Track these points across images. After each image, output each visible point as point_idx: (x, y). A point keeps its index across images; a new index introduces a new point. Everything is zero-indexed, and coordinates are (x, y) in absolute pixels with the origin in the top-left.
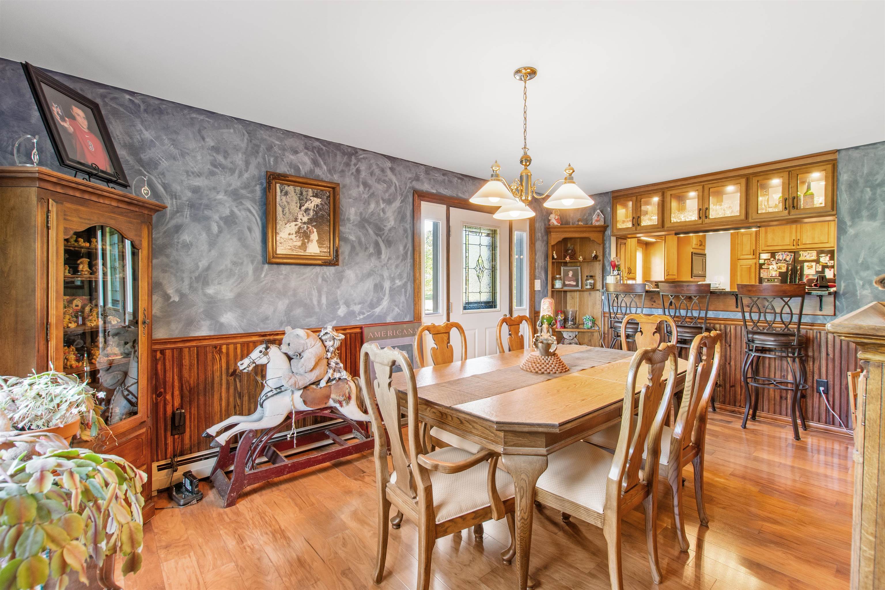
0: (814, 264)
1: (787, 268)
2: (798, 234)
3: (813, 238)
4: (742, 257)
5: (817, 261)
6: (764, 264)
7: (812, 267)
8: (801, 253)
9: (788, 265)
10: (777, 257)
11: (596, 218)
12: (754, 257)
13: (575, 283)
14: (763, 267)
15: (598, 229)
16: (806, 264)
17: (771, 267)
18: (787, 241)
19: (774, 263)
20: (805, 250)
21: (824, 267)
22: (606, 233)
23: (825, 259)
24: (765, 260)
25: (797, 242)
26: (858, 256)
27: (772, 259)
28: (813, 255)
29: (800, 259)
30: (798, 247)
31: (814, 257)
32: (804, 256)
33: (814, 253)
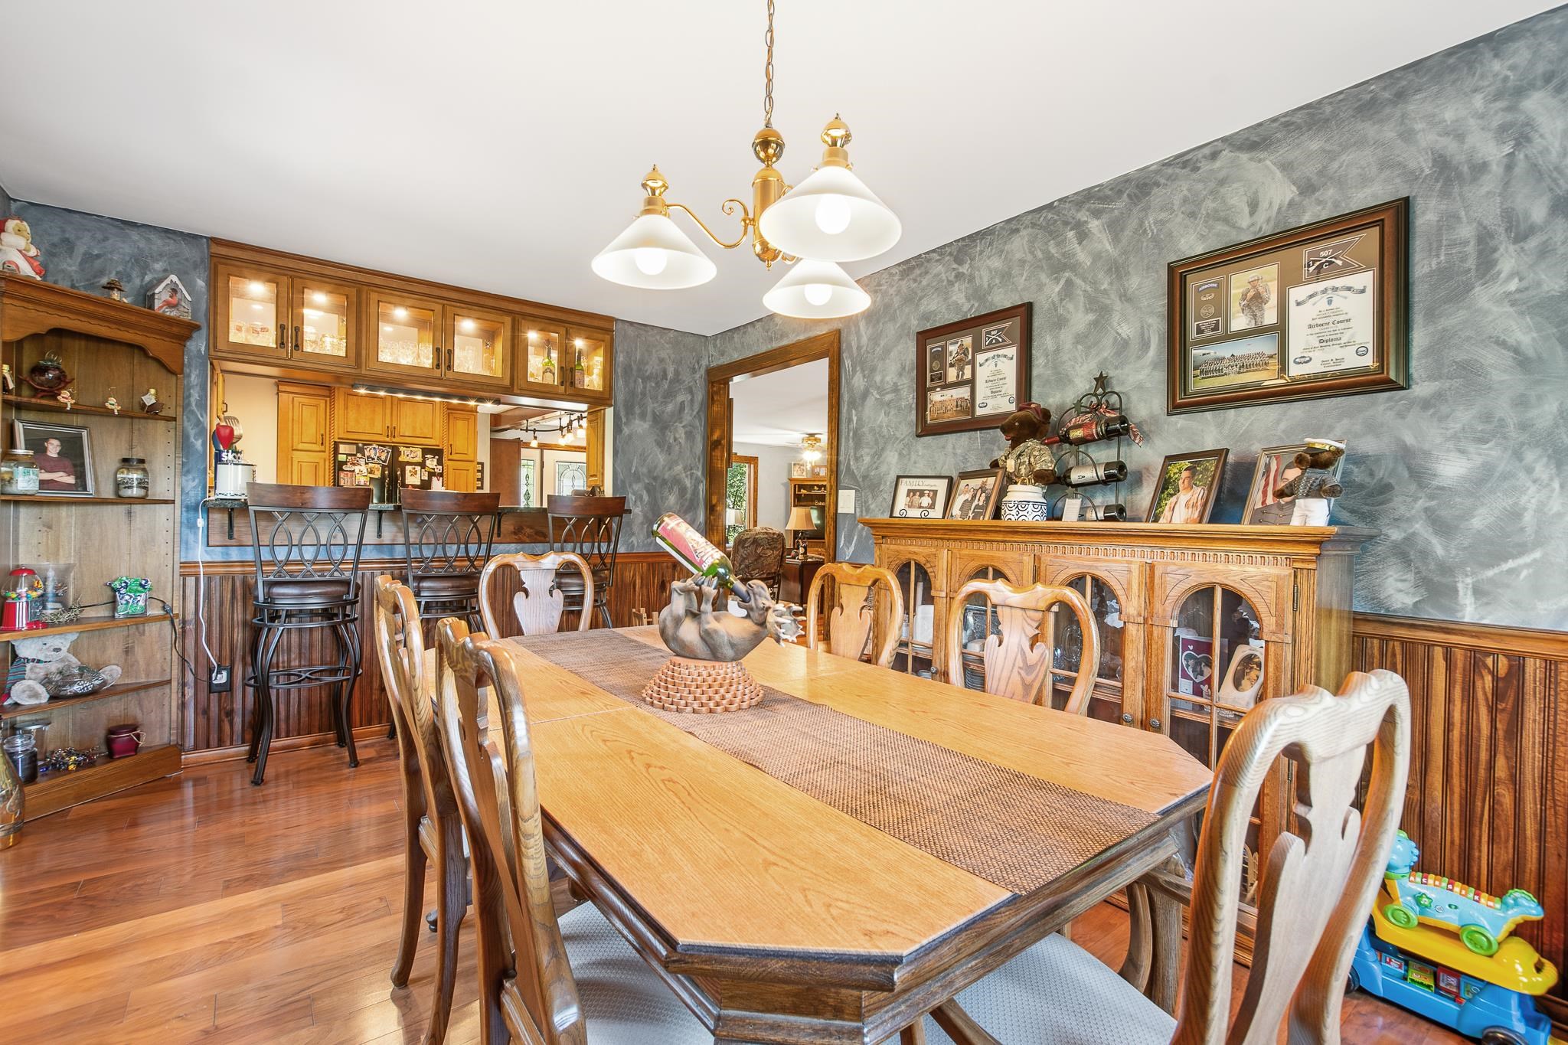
0: (418, 468)
1: (383, 473)
2: (394, 418)
3: (414, 428)
4: (301, 446)
5: (423, 465)
6: (345, 463)
7: (416, 473)
8: (402, 449)
9: (383, 467)
10: (367, 454)
11: (166, 296)
12: (322, 448)
13: (71, 480)
14: (344, 467)
15: (175, 330)
16: (408, 468)
17: (357, 469)
18: (379, 427)
19: (362, 462)
20: (407, 445)
21: (432, 474)
22: (191, 345)
23: (432, 463)
24: (348, 455)
25: (392, 431)
26: (631, 463)
27: (359, 455)
28: (416, 455)
29: (400, 459)
30: (394, 440)
31: (419, 459)
32: (407, 455)
33: (419, 453)
